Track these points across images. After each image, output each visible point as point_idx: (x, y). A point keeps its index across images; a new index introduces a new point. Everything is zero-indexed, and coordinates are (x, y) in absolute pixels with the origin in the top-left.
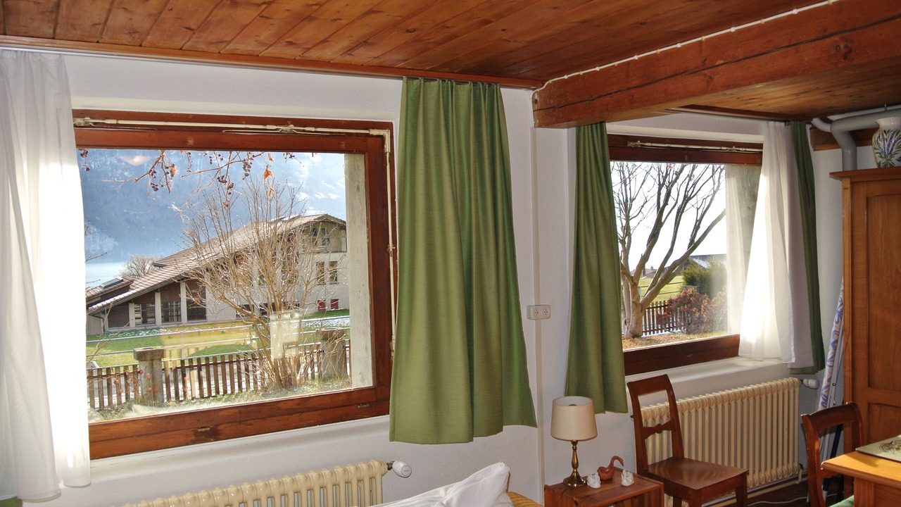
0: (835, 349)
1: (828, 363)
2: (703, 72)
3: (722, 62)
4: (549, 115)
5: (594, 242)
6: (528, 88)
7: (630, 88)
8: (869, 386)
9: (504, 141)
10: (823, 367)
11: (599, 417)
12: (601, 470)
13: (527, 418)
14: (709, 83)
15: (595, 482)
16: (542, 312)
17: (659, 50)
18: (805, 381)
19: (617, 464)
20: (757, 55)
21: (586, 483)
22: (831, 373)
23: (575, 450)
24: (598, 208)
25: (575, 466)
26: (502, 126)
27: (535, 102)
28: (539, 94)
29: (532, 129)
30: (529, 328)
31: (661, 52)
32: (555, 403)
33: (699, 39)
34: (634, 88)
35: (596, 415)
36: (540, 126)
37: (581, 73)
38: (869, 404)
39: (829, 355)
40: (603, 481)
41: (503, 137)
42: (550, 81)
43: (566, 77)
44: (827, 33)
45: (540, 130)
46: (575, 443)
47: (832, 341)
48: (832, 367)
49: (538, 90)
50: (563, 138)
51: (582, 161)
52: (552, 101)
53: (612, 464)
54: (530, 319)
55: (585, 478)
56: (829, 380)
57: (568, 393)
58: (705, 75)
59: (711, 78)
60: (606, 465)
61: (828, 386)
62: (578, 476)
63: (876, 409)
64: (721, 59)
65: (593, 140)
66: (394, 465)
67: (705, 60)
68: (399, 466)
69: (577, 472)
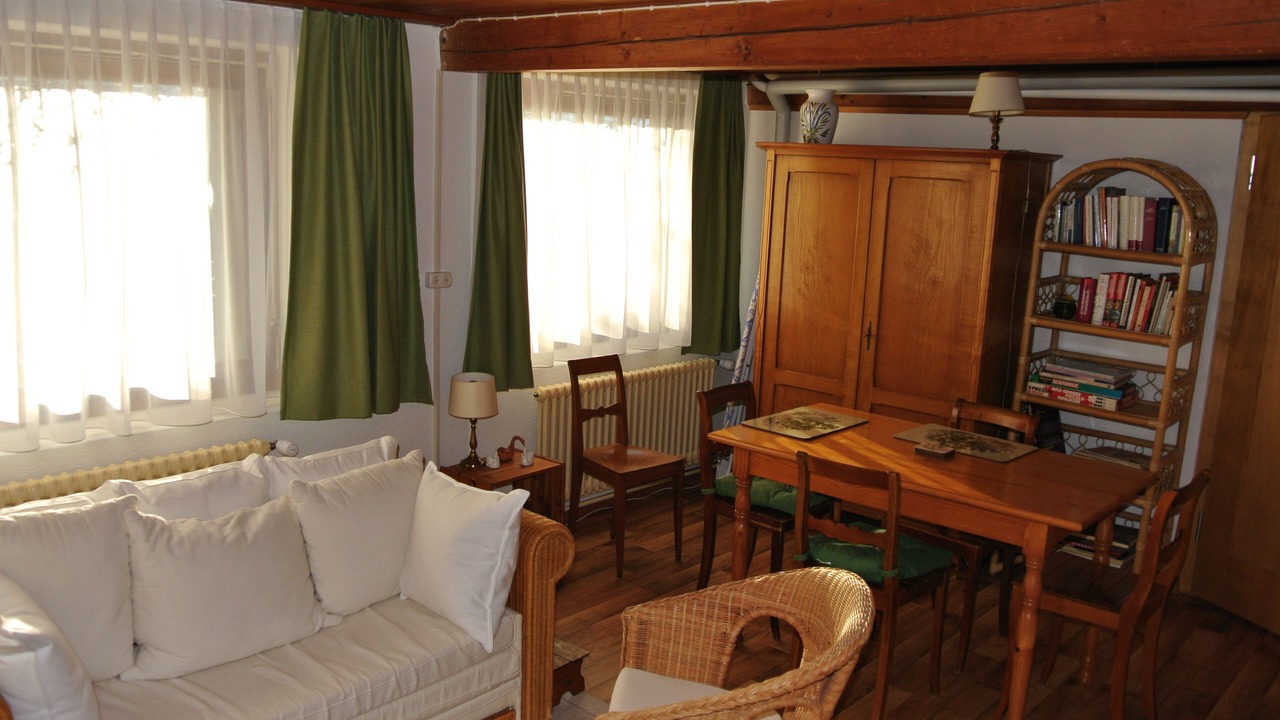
0: (750, 329)
1: (743, 343)
2: (622, 45)
3: (639, 39)
4: (458, 57)
5: (503, 202)
6: (436, 25)
7: (549, 47)
8: (776, 367)
9: (406, 87)
10: (738, 346)
11: (501, 395)
12: (501, 451)
13: (423, 395)
14: (626, 58)
15: (493, 462)
16: (443, 281)
17: (581, 13)
18: (721, 362)
19: (518, 445)
20: (671, 39)
21: (485, 464)
22: (745, 354)
23: (474, 429)
24: (509, 162)
25: (474, 445)
26: (405, 69)
27: (443, 40)
28: (449, 32)
29: (438, 72)
30: (427, 297)
31: (583, 15)
32: (453, 380)
33: (620, 10)
34: (553, 47)
35: (499, 394)
36: (448, 69)
37: (498, 19)
38: (775, 385)
39: (744, 334)
40: (502, 462)
41: (406, 81)
42: (462, 21)
43: (480, 20)
44: (733, 32)
45: (447, 74)
46: (474, 422)
47: (748, 320)
48: (746, 347)
49: (447, 28)
50: (472, 85)
51: (493, 107)
52: (463, 44)
53: (512, 445)
54: (428, 287)
55: (484, 459)
56: (743, 361)
57: (467, 369)
58: (623, 49)
59: (628, 52)
60: (506, 445)
61: (741, 367)
62: (476, 457)
63: (781, 390)
64: (639, 35)
65: (506, 86)
66: (278, 445)
67: (624, 33)
68: (283, 445)
69: (475, 453)
